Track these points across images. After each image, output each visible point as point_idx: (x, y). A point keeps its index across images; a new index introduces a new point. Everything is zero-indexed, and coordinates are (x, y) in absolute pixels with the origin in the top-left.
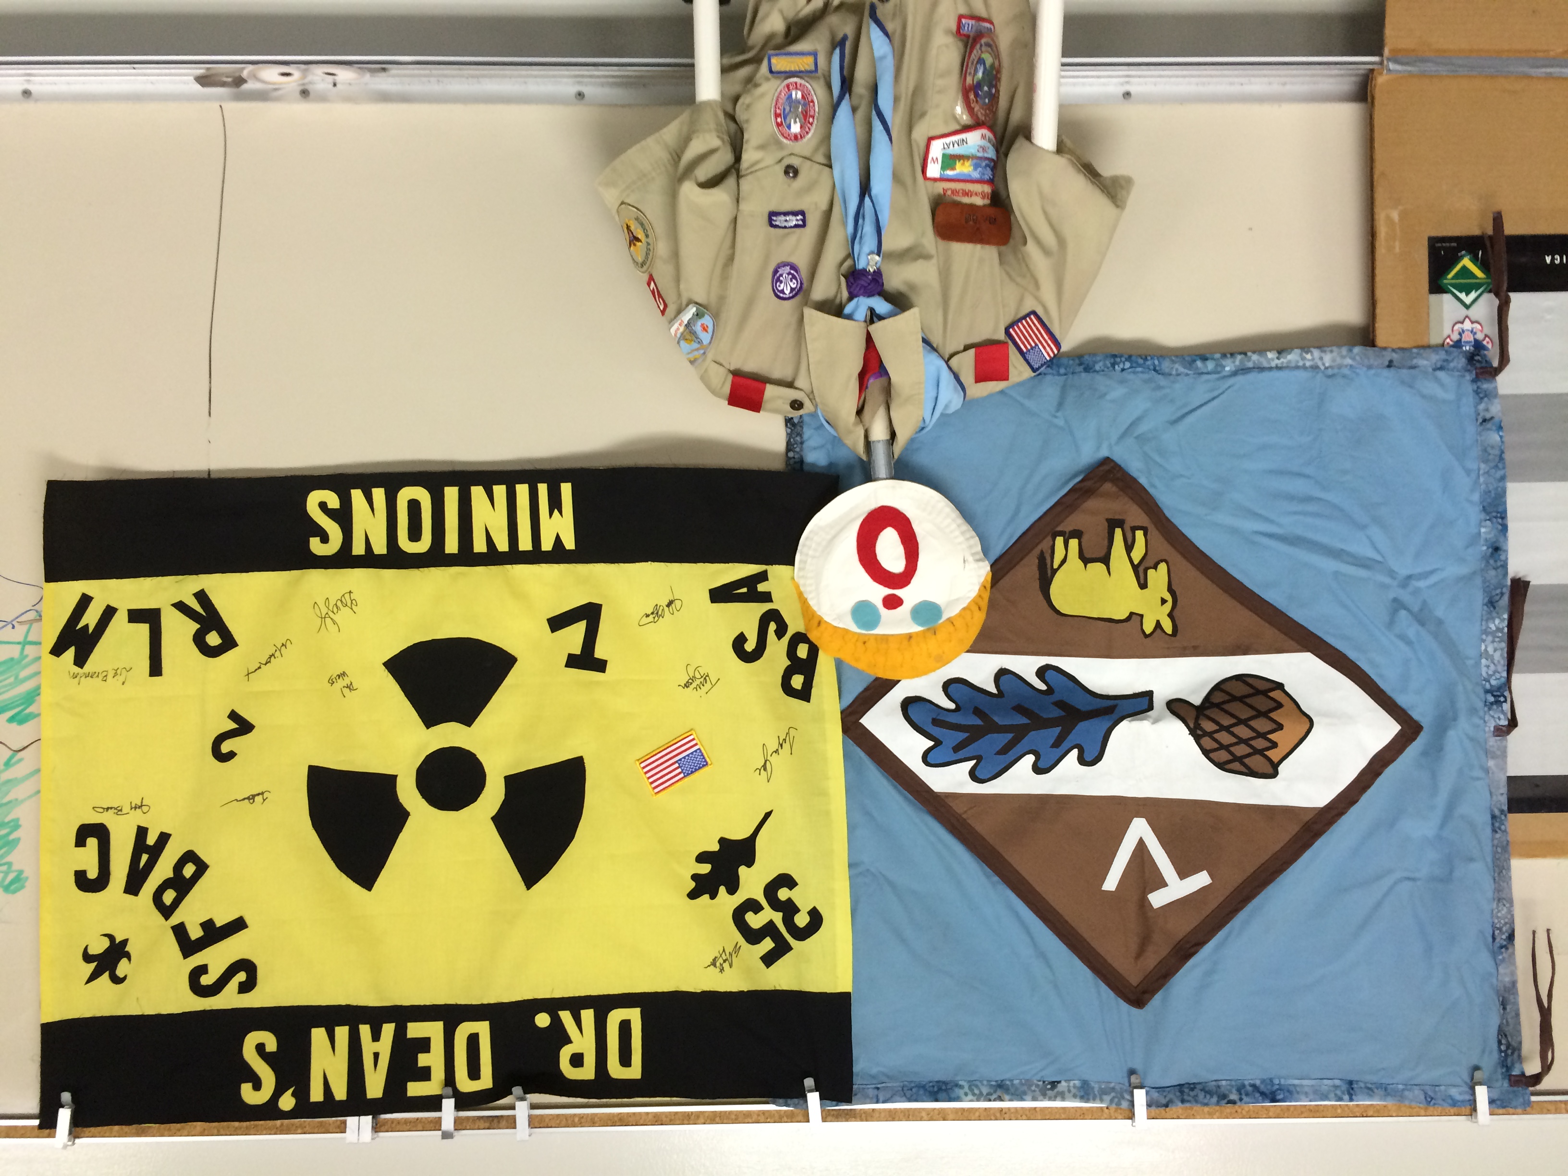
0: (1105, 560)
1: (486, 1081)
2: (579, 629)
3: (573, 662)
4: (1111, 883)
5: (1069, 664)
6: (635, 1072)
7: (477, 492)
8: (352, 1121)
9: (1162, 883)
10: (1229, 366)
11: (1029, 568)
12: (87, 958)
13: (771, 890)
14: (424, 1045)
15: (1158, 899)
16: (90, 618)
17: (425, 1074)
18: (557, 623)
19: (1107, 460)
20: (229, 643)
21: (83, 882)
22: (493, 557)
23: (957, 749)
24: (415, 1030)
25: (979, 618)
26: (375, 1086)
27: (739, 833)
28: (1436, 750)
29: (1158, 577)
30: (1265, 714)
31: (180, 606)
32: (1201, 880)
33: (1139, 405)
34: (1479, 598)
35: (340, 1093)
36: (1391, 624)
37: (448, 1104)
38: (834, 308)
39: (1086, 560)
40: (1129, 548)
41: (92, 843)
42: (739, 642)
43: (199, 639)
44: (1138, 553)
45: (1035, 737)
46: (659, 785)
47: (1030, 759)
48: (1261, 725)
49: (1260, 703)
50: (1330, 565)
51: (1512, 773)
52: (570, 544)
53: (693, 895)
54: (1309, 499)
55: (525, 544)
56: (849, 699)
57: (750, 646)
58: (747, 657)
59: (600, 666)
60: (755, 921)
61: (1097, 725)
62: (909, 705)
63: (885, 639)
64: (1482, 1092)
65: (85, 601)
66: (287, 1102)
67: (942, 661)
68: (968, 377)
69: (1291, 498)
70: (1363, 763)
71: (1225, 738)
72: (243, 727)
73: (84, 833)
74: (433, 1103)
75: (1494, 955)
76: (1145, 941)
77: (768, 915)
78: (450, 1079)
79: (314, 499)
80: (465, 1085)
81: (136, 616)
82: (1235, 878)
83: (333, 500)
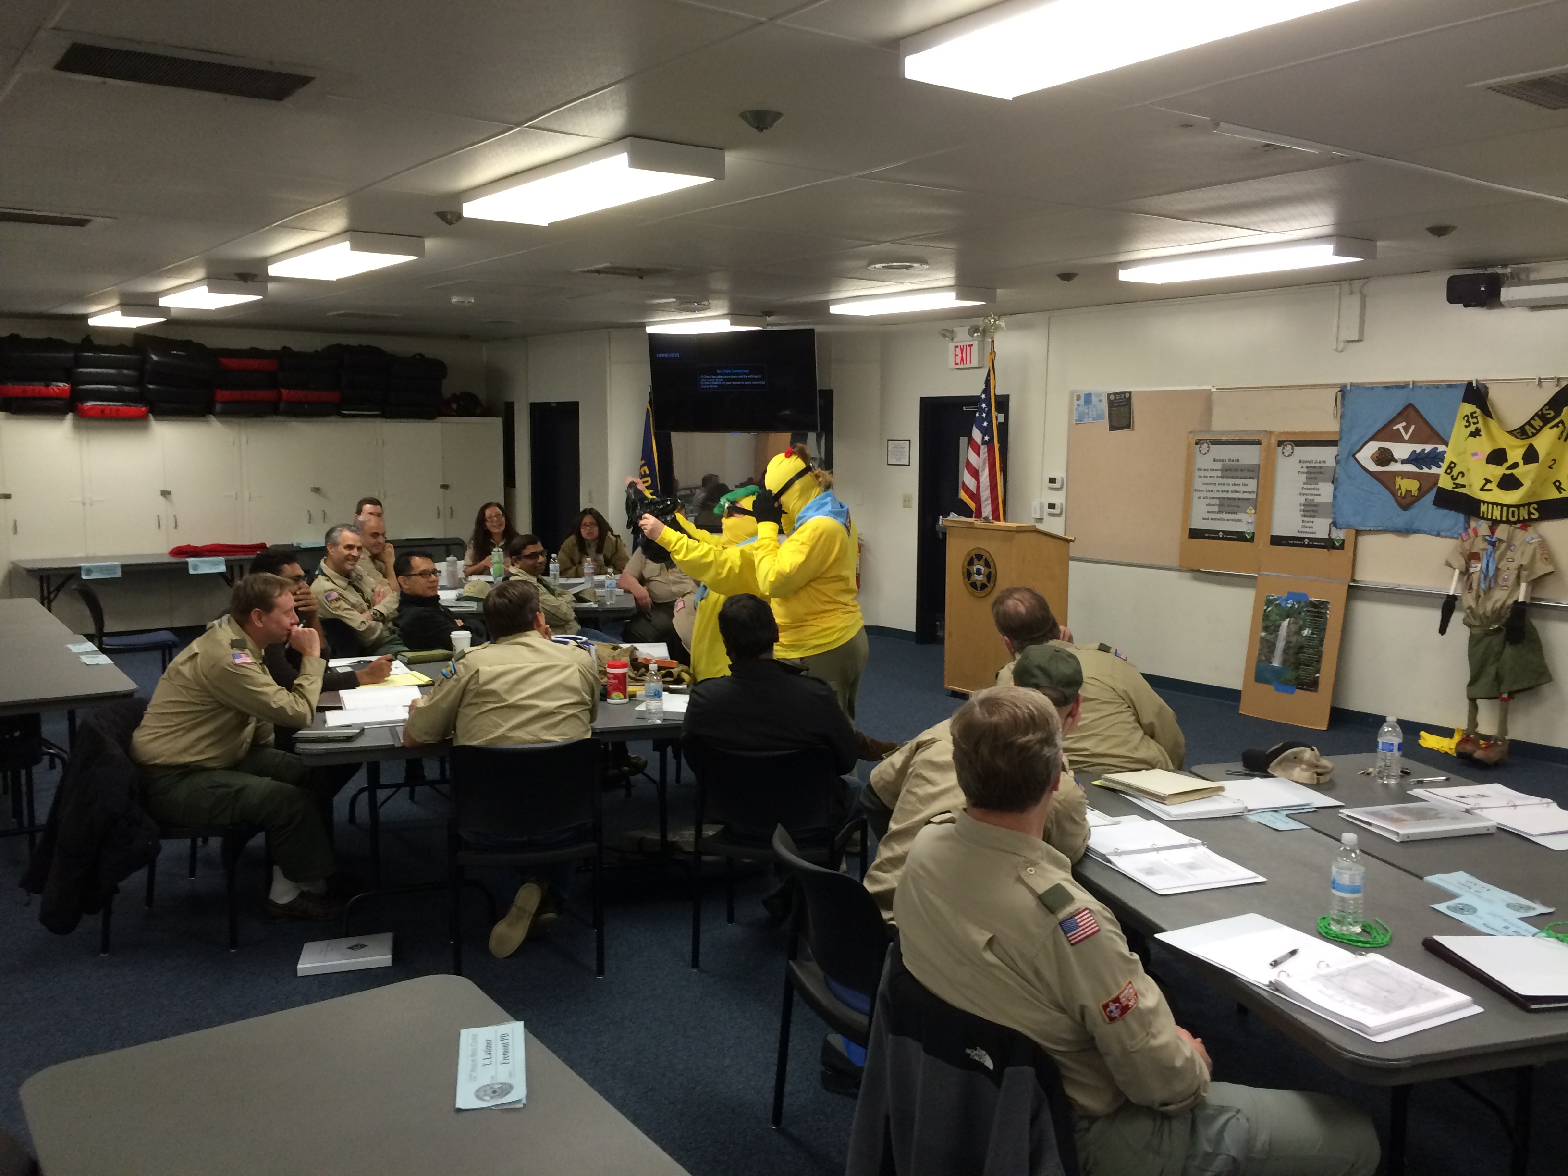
0: (1407, 491)
4: (1413, 427)
5: (1417, 470)
10: (1380, 528)
15: (1404, 424)
19: (1405, 511)
27: (1472, 438)
28: (1350, 452)
32: (1395, 428)
33: (1398, 522)
34: (1339, 481)
36: (1355, 476)
39: (1411, 491)
47: (1426, 452)
50: (1365, 488)
51: (1337, 447)
54: (1368, 501)
64: (1349, 388)
69: (1372, 501)
75: (1344, 413)
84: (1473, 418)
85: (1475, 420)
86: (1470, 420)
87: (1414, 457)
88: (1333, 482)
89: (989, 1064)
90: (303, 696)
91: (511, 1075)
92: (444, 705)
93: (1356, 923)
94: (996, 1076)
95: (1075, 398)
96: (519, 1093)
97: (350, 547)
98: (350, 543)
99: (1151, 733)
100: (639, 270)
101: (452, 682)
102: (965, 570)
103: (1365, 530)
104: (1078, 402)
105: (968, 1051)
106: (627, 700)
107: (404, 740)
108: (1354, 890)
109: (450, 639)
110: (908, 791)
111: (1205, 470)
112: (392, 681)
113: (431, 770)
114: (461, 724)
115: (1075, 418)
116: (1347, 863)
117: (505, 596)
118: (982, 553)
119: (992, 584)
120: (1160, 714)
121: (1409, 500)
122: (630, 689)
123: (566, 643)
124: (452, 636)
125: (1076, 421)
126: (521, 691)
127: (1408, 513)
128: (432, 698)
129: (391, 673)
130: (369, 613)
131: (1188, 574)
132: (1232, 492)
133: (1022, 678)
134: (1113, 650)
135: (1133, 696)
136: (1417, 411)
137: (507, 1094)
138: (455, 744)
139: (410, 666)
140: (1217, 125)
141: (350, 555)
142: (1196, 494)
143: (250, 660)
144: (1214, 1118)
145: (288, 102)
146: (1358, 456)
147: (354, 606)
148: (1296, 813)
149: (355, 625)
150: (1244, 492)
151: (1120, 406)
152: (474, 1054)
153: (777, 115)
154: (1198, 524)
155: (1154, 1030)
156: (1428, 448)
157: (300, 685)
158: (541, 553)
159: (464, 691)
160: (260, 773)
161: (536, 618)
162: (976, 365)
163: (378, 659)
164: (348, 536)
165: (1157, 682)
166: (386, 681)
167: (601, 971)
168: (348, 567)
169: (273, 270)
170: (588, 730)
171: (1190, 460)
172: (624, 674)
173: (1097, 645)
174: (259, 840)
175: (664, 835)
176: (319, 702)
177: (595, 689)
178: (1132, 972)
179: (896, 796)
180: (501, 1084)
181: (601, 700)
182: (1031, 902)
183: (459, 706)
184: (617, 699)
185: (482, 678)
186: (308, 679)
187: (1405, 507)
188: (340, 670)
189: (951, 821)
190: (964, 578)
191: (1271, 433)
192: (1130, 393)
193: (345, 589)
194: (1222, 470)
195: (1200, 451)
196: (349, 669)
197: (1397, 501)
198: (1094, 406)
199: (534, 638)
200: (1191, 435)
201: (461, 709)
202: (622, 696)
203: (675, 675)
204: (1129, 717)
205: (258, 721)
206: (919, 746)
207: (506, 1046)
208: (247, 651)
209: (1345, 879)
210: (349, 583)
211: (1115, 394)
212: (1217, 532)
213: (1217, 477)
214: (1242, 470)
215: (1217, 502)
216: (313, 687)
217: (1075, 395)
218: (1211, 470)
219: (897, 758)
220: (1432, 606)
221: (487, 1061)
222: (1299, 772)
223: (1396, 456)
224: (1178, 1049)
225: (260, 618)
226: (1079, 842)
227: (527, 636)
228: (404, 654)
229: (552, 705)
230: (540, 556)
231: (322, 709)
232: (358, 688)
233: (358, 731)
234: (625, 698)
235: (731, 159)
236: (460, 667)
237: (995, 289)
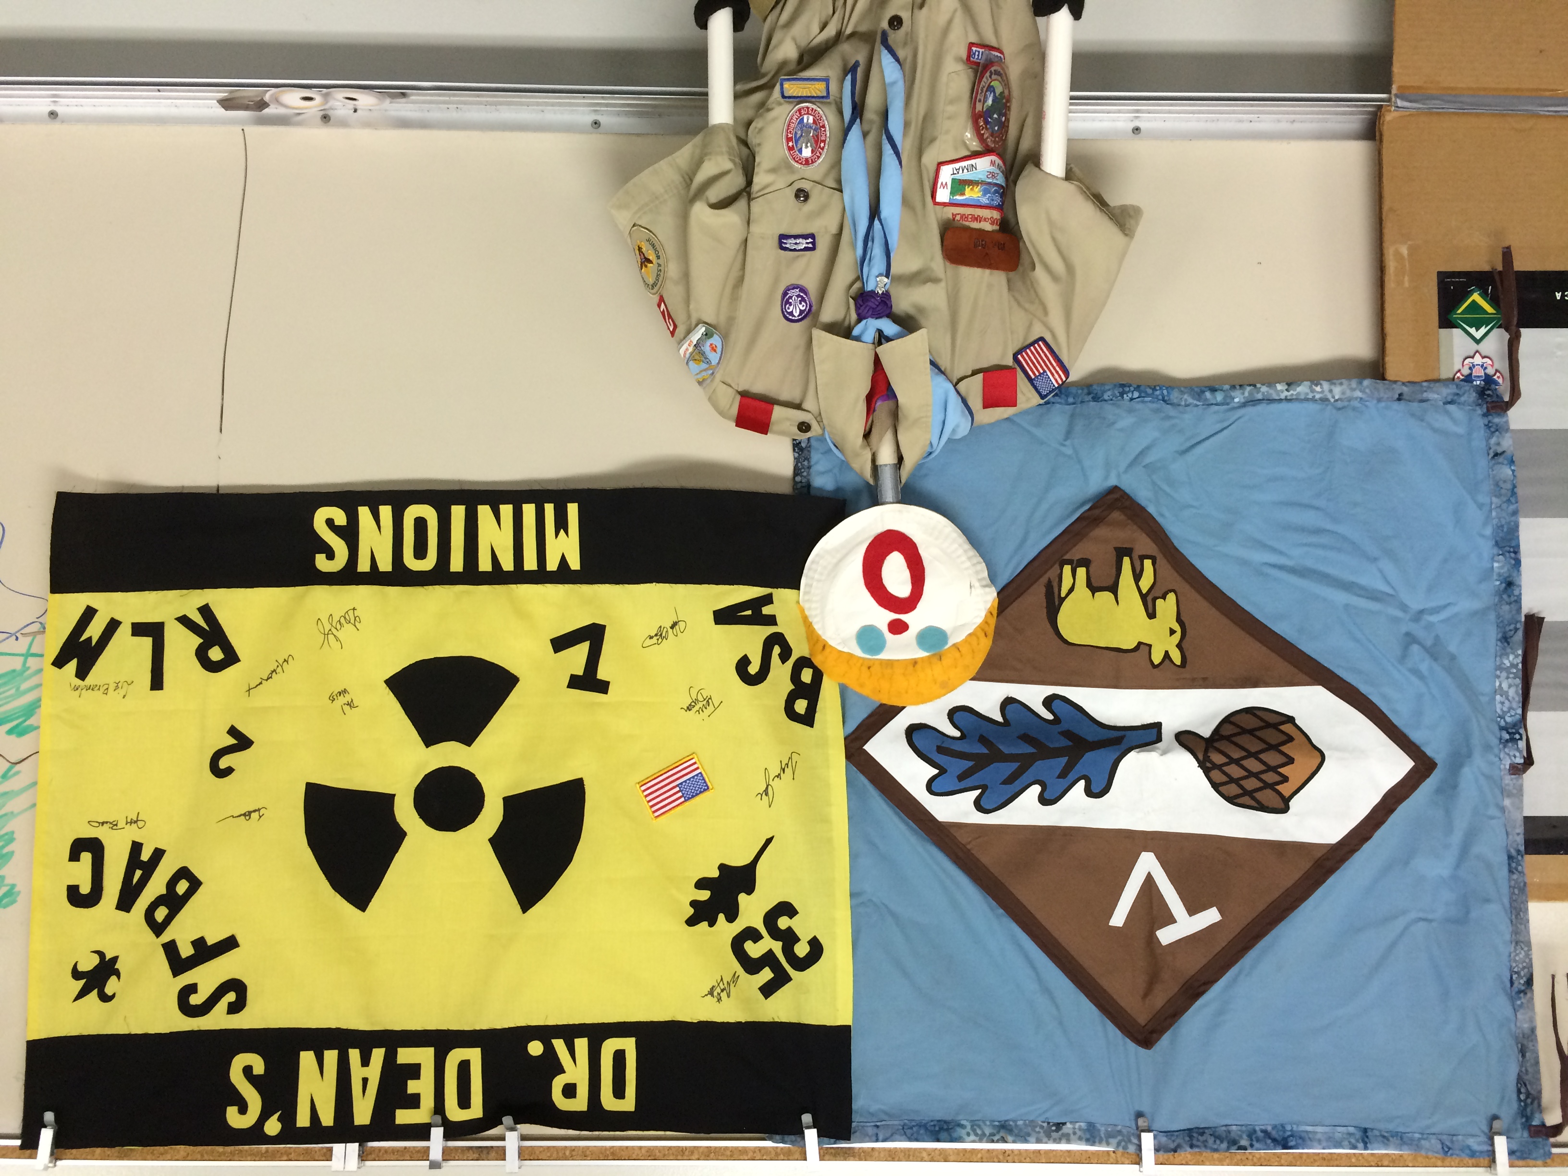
0: (1113, 589)
1: (476, 1111)
2: (581, 651)
3: (575, 682)
4: (1118, 919)
5: (1076, 694)
6: (628, 1104)
7: (484, 512)
8: (338, 1148)
9: (1171, 920)
10: (1238, 398)
11: (1036, 596)
12: (76, 974)
13: (770, 918)
14: (414, 1071)
15: (1166, 936)
16: (94, 631)
17: (414, 1102)
18: (561, 643)
19: (1115, 489)
20: (231, 658)
21: (75, 897)
22: (497, 577)
23: (961, 777)
24: (406, 1055)
25: (985, 644)
26: (363, 1113)
27: (740, 860)
28: (1449, 789)
29: (1167, 607)
30: (1274, 748)
31: (184, 621)
32: (1211, 916)
33: (1148, 434)
34: (1493, 634)
35: (327, 1119)
36: (1404, 657)
37: (437, 1133)
38: (844, 331)
39: (1093, 588)
40: (1137, 576)
41: (86, 857)
42: (742, 665)
43: (201, 654)
44: (1146, 582)
45: (1040, 767)
46: (659, 809)
47: (1036, 789)
48: (1272, 758)
49: (1272, 736)
50: (1341, 597)
51: (1529, 812)
52: (575, 564)
53: (692, 922)
54: (1318, 531)
55: (530, 563)
56: (852, 725)
57: (753, 669)
58: (753, 680)
59: (603, 687)
60: (754, 950)
61: (1105, 755)
62: (914, 732)
63: (890, 664)
64: (1501, 1144)
65: (89, 613)
66: (273, 1127)
67: (948, 687)
68: (976, 402)
69: (1302, 529)
70: (1376, 799)
71: (1235, 771)
72: (242, 742)
73: (78, 847)
74: (421, 1132)
75: (1512, 1000)
76: (1153, 979)
77: (768, 944)
78: (439, 1107)
79: (322, 515)
80: (455, 1114)
81: (139, 629)
82: (1245, 915)
83: (340, 518)
84: (769, 959)
86: (777, 947)
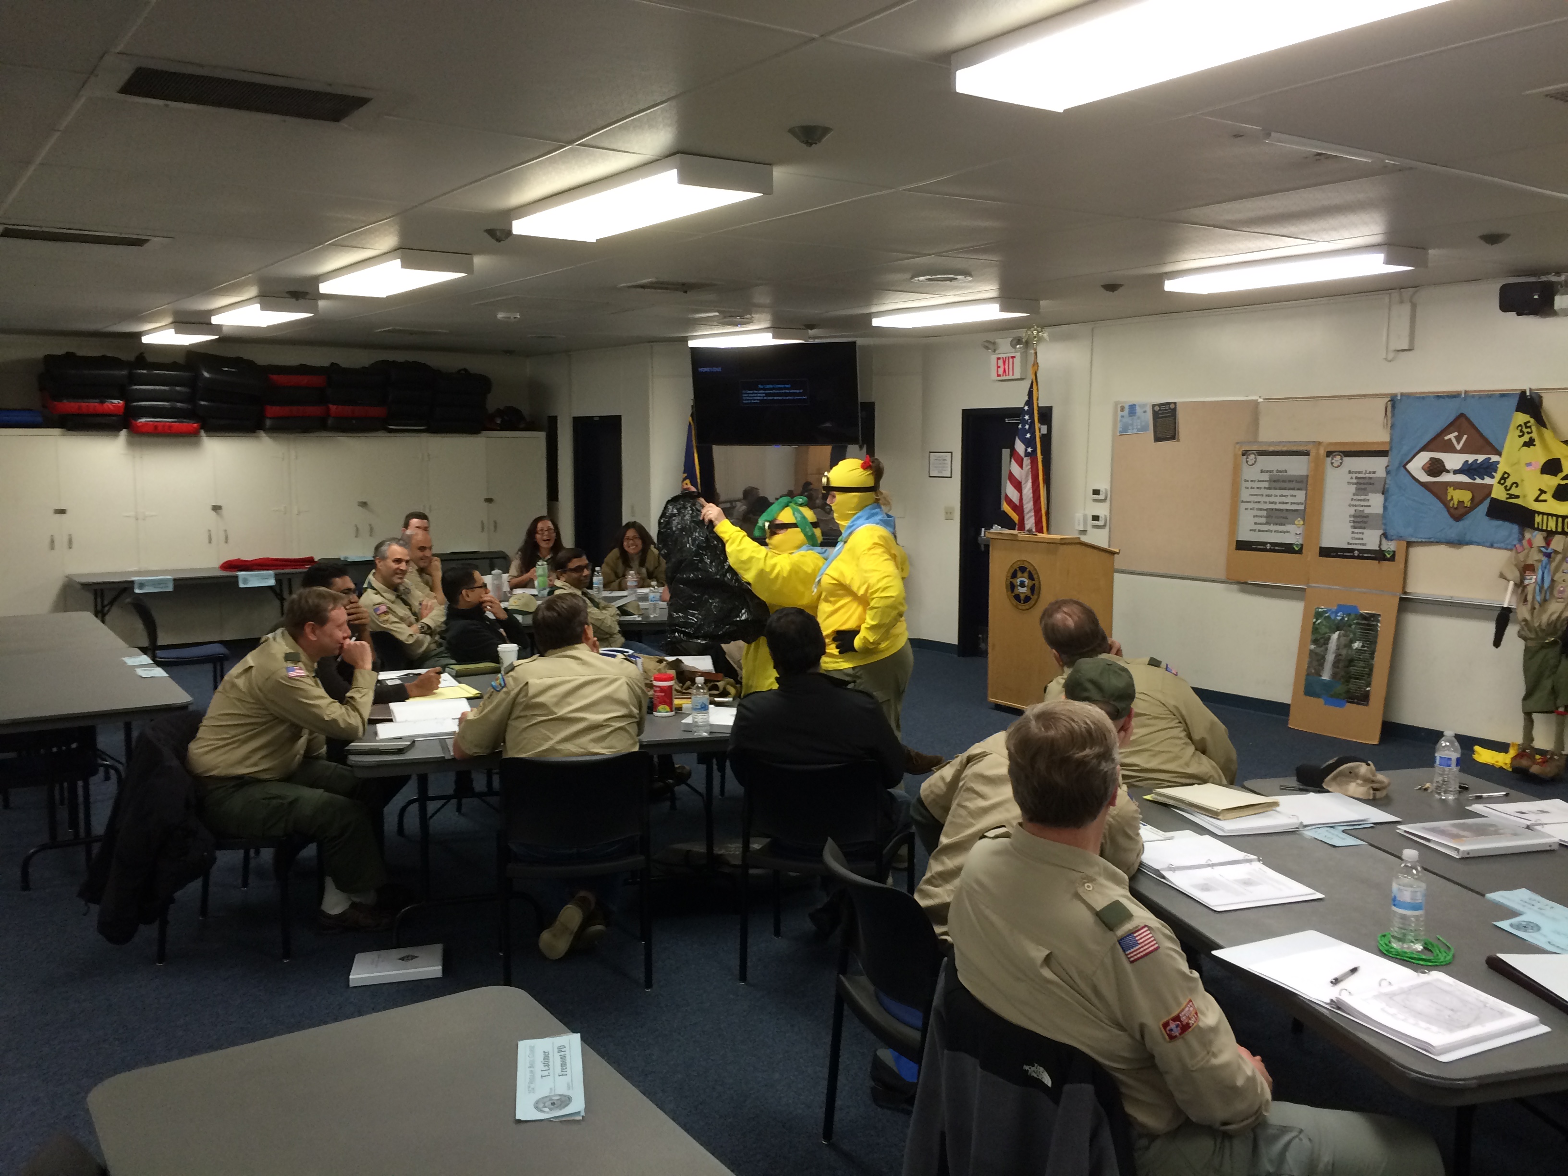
0: (1459, 502)
4: (1465, 437)
9: (1455, 437)
10: (1432, 540)
15: (1456, 434)
32: (1446, 438)
33: (1450, 534)
34: (1390, 491)
36: (1406, 487)
39: (1463, 502)
50: (1416, 499)
54: (1420, 512)
64: (1399, 398)
69: (1423, 513)
75: (1394, 423)
84: (1527, 427)
85: (1529, 430)
86: (1524, 429)
87: (1466, 468)
88: (1383, 494)
89: (1048, 1081)
90: (355, 709)
91: (569, 1087)
92: (494, 717)
93: (1417, 940)
94: (1054, 1094)
95: (1119, 409)
96: (578, 1105)
97: (398, 561)
98: (399, 557)
99: (1202, 748)
100: (683, 284)
101: (501, 695)
102: (1009, 582)
103: (1417, 542)
104: (1123, 414)
105: (1026, 1067)
106: (673, 713)
107: (454, 752)
108: (1415, 907)
109: (497, 652)
110: (960, 805)
111: (1252, 481)
112: (441, 694)
113: (479, 783)
114: (509, 737)
115: (1119, 429)
116: (1408, 879)
117: (554, 609)
118: (1026, 565)
119: (1035, 597)
120: (1212, 728)
121: (1462, 511)
122: (677, 702)
123: (614, 656)
124: (499, 649)
125: (1120, 432)
126: (570, 704)
127: (1461, 523)
128: (482, 712)
129: (440, 686)
130: (417, 627)
131: (1235, 587)
132: (1280, 503)
133: (1074, 691)
134: (1163, 665)
135: (1184, 712)
136: (1468, 419)
137: (568, 1105)
138: (505, 756)
139: (459, 679)
140: (1268, 135)
141: (398, 569)
142: (1244, 506)
143: (303, 673)
144: (1275, 1138)
145: (344, 124)
146: (1409, 466)
147: (402, 619)
148: (1353, 829)
149: (403, 638)
150: (1292, 503)
151: (1166, 417)
152: (532, 1066)
153: (826, 130)
154: (1245, 535)
155: (1214, 1049)
156: (1481, 458)
157: (352, 698)
158: (586, 567)
159: (514, 703)
160: (313, 785)
161: (584, 632)
162: (1019, 377)
163: (427, 672)
164: (396, 550)
165: (1207, 696)
166: (435, 693)
167: (649, 984)
168: (396, 580)
169: (324, 288)
170: (634, 744)
171: (1236, 471)
172: (670, 687)
173: (1147, 660)
174: (310, 851)
175: (710, 848)
176: (371, 714)
177: (643, 702)
178: (1192, 990)
179: (946, 809)
180: (560, 1095)
181: (648, 713)
182: (1088, 918)
183: (508, 719)
184: (663, 712)
185: (532, 691)
186: (359, 692)
187: (1458, 518)
188: (389, 683)
189: (1006, 835)
190: (1007, 591)
191: (1320, 443)
192: (1175, 403)
193: (393, 602)
194: (1270, 481)
195: (1247, 462)
196: (398, 682)
197: (1449, 512)
198: (1139, 418)
199: (582, 651)
200: (1238, 446)
201: (510, 722)
202: (668, 709)
203: (721, 688)
204: (1179, 732)
205: (311, 733)
206: (970, 760)
207: (563, 1058)
208: (300, 664)
209: (1406, 896)
210: (398, 597)
211: (1160, 405)
212: (1265, 544)
213: (1265, 488)
214: (1290, 481)
215: (1264, 513)
216: (365, 699)
217: (1119, 406)
218: (1259, 481)
219: (947, 772)
220: (1486, 618)
221: (546, 1073)
222: (1354, 787)
223: (1448, 467)
224: (1239, 1067)
225: (313, 632)
226: (1132, 857)
227: (577, 649)
228: (452, 666)
229: (600, 717)
230: (585, 570)
231: (373, 722)
232: (407, 701)
233: (409, 743)
234: (672, 711)
235: (779, 173)
236: (509, 681)
237: (1037, 300)
